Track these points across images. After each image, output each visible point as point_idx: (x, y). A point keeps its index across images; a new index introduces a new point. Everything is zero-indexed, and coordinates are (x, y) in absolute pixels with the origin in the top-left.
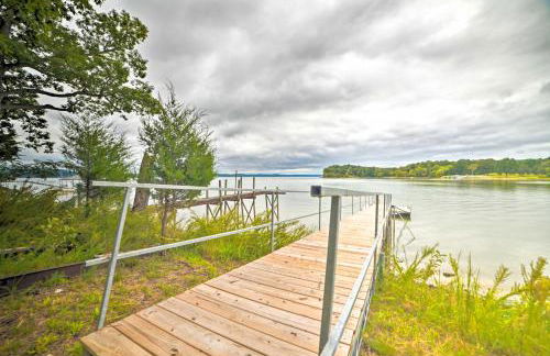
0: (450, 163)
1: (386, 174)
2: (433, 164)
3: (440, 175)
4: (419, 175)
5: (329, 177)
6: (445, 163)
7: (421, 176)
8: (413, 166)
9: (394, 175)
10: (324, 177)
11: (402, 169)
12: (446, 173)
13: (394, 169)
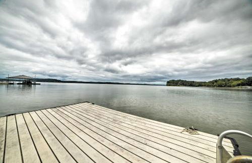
0: (240, 80)
1: (200, 85)
2: (229, 80)
3: (234, 86)
4: (220, 86)
5: (169, 85)
6: (238, 79)
7: (221, 86)
8: (216, 81)
9: (205, 86)
10: (167, 85)
11: (210, 82)
12: (239, 85)
13: (205, 82)
